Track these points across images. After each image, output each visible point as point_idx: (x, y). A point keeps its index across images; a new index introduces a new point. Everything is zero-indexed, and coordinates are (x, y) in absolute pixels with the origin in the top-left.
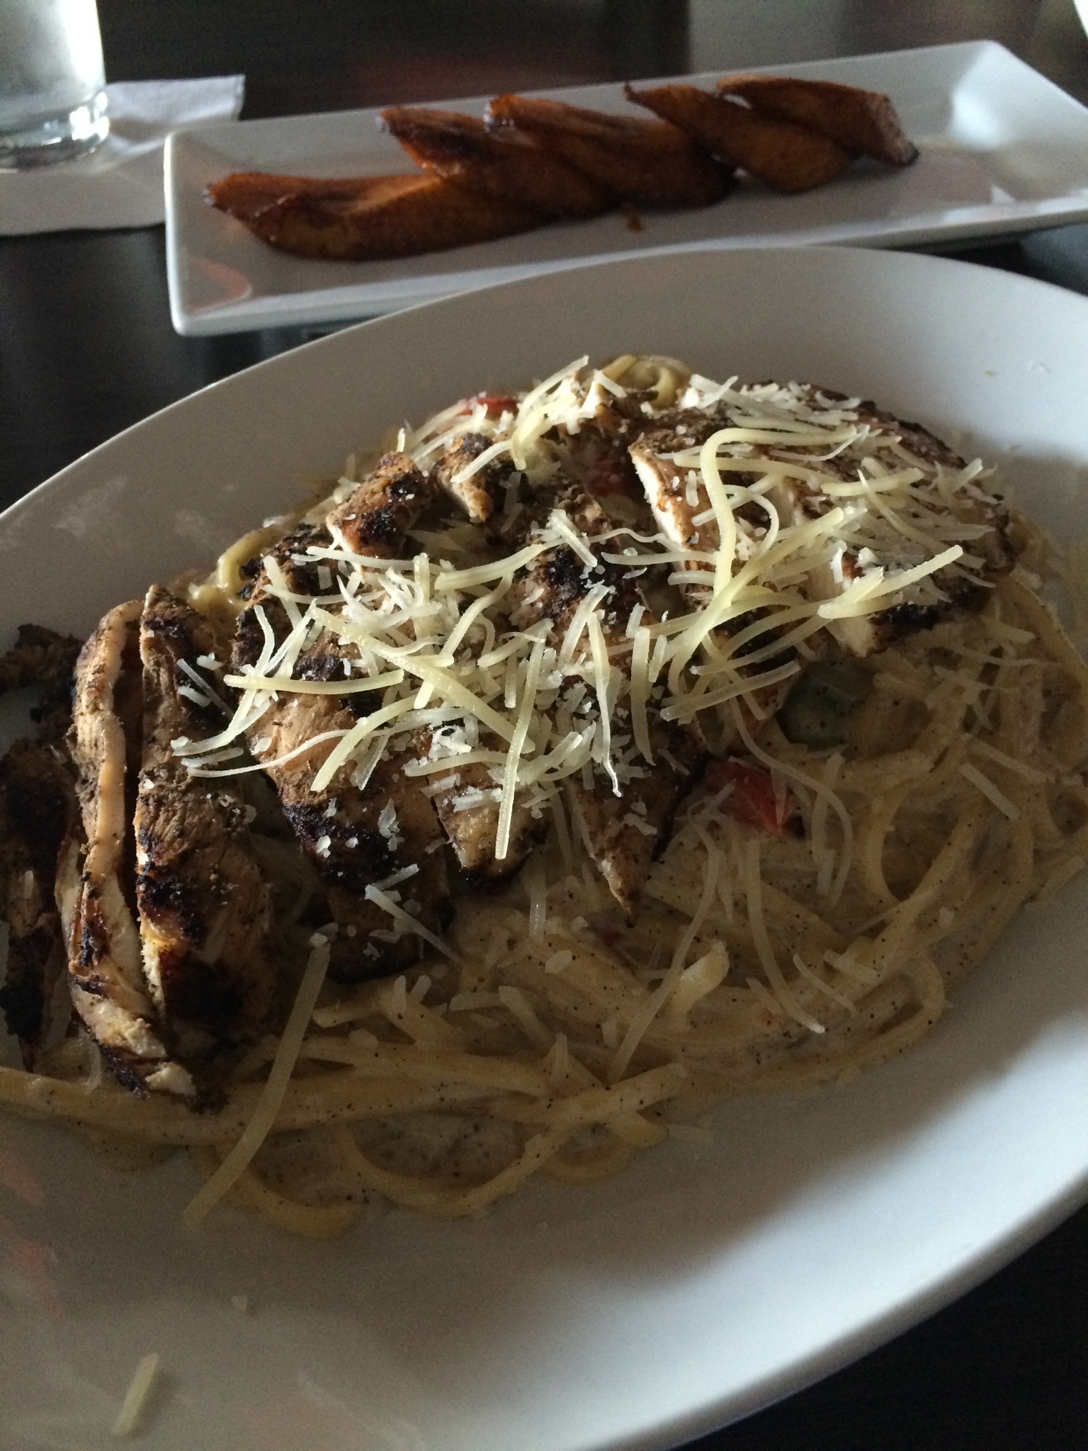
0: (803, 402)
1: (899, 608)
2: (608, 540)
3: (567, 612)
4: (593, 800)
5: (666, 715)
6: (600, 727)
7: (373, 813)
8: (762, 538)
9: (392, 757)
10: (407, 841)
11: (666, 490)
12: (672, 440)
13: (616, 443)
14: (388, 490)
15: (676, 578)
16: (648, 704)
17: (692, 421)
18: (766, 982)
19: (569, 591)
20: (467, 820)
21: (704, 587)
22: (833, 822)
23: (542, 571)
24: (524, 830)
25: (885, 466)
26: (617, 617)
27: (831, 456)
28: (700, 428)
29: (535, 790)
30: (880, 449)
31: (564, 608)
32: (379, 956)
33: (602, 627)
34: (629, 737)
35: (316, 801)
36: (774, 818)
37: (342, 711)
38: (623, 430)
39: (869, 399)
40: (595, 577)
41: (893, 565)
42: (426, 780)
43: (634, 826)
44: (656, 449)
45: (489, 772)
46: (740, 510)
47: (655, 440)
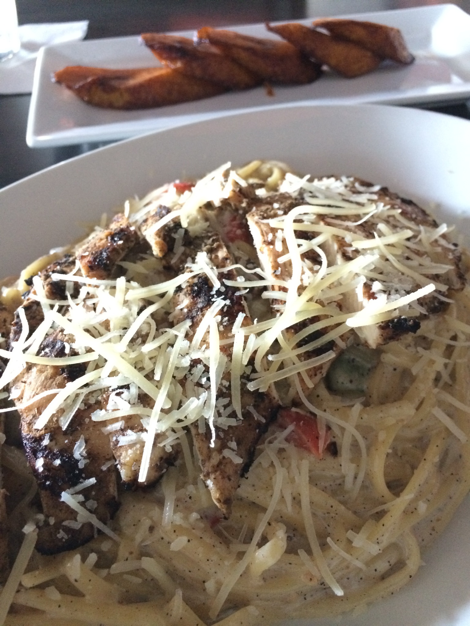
0: (348, 188)
1: (396, 320)
2: (229, 271)
3: (200, 316)
4: (204, 439)
5: (251, 387)
6: (209, 395)
7: (71, 443)
8: (317, 272)
9: (86, 408)
10: (91, 461)
11: (264, 241)
12: (270, 211)
13: (241, 212)
14: (109, 238)
15: (266, 295)
16: (242, 377)
17: (284, 200)
18: (309, 552)
19: (203, 302)
20: (127, 451)
21: (281, 301)
22: (355, 445)
23: (189, 289)
24: (161, 458)
25: (391, 227)
26: (229, 320)
27: (359, 223)
28: (287, 205)
29: (169, 433)
30: (389, 216)
31: (199, 313)
32: (67, 538)
33: (218, 326)
34: (229, 399)
35: (38, 435)
36: (317, 448)
37: (61, 376)
38: (244, 205)
39: (385, 185)
40: (219, 293)
41: (393, 292)
42: (104, 423)
43: (228, 458)
44: (261, 217)
45: (141, 420)
46: (306, 254)
47: (261, 211)
